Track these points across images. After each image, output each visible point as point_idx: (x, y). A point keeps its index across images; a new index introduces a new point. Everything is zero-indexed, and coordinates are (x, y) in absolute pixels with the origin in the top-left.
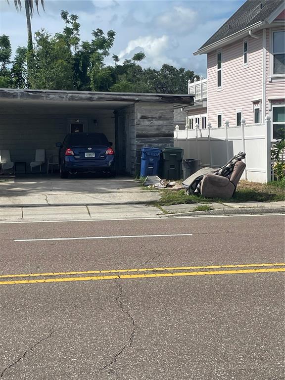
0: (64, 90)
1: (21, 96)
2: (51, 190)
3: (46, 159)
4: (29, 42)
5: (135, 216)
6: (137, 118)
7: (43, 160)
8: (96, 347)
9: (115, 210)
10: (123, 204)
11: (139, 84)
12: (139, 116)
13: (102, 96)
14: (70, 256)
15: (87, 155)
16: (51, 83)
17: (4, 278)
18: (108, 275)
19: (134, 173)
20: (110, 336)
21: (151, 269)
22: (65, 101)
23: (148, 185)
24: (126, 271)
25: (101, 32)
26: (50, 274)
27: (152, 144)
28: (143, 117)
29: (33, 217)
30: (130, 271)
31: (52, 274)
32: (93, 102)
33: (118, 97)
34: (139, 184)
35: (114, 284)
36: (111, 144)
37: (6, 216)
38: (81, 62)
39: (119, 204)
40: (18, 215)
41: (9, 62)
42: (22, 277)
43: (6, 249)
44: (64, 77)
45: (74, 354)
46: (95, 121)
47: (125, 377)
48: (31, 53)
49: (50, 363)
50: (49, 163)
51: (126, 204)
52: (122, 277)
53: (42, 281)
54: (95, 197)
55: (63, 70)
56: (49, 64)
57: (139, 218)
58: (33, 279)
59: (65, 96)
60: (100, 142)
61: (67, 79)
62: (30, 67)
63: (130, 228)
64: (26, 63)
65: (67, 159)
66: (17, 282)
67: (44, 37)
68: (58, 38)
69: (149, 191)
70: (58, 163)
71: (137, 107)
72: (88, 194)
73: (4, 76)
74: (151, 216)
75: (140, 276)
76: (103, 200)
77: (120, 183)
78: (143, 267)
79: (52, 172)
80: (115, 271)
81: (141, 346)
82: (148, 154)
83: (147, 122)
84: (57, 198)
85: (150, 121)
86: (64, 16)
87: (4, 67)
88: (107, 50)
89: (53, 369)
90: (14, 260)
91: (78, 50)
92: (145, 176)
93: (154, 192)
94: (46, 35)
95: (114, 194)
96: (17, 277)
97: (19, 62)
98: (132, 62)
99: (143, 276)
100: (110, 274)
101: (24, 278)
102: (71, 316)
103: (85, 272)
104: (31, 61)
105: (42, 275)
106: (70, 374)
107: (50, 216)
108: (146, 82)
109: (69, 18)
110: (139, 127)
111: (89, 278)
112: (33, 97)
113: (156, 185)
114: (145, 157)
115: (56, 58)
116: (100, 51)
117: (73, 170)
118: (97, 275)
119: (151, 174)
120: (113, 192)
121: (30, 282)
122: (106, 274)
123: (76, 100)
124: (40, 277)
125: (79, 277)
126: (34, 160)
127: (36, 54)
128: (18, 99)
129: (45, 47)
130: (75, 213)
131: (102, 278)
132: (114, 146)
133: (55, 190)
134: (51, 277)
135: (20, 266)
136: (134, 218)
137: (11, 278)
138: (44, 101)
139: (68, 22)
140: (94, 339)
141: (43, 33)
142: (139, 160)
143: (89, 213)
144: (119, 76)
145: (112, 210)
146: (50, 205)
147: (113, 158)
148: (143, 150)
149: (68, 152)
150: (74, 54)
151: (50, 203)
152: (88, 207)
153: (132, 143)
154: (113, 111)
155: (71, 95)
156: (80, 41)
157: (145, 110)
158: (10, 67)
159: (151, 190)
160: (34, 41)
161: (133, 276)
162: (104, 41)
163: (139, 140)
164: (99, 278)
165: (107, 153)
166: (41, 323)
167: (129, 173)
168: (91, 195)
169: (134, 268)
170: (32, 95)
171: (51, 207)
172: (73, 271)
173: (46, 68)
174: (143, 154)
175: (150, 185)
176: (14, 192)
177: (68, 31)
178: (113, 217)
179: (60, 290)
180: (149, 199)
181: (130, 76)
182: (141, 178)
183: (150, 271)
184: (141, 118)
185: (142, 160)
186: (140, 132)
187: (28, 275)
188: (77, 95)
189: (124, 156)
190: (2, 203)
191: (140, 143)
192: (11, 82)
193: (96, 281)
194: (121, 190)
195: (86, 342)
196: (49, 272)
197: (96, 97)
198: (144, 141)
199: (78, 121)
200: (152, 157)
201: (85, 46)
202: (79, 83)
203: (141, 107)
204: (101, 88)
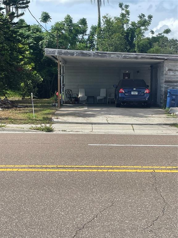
0: (120, 52)
1: (93, 56)
2: (110, 114)
3: (107, 95)
4: (98, 23)
5: (162, 133)
6: (165, 70)
7: (105, 95)
8: (141, 215)
9: (150, 128)
10: (155, 125)
11: (166, 49)
12: (167, 69)
13: (144, 56)
14: (123, 156)
15: (132, 93)
16: (111, 48)
17: (83, 167)
18: (147, 170)
19: (162, 105)
20: (150, 208)
21: (175, 167)
22: (120, 59)
23: (172, 113)
24: (159, 167)
25: (144, 15)
26: (110, 167)
27: (175, 87)
28: (169, 70)
29: (99, 131)
30: (161, 167)
31: (112, 167)
32: (138, 60)
33: (154, 57)
34: (165, 112)
35: (151, 176)
36: (148, 86)
37: (82, 129)
38: (130, 34)
39: (152, 125)
40: (90, 129)
41: (86, 35)
42: (94, 168)
43: (83, 150)
44: (120, 44)
45: (127, 218)
46: (138, 72)
47: (160, 235)
48: (99, 29)
49: (112, 222)
50: (108, 98)
51: (157, 124)
52: (156, 171)
53: (106, 171)
54: (137, 119)
55: (119, 39)
56: (110, 36)
57: (166, 134)
58: (100, 169)
59: (120, 56)
60: (141, 85)
61: (121, 45)
62: (99, 38)
63: (160, 140)
64: (96, 35)
65: (120, 95)
66: (91, 171)
67: (108, 19)
68: (116, 19)
69: (172, 117)
70: (114, 98)
71: (166, 63)
72: (133, 118)
73: (83, 43)
74: (173, 133)
75: (168, 171)
76: (142, 122)
77: (153, 112)
78: (169, 165)
79: (110, 103)
80: (151, 167)
81: (169, 216)
82: (172, 94)
83: (172, 73)
84: (114, 119)
85: (174, 72)
86: (121, 6)
87: (83, 38)
88: (147, 27)
89: (114, 226)
90: (88, 157)
91: (128, 27)
92: (169, 107)
93: (175, 118)
94: (109, 18)
95: (149, 118)
96: (91, 168)
97: (92, 34)
98: (163, 34)
99: (169, 171)
100: (148, 169)
101: (95, 168)
102: (124, 194)
103: (132, 167)
104: (99, 34)
105: (106, 167)
106: (125, 230)
107: (110, 131)
108: (171, 48)
109: (123, 7)
110: (167, 76)
111: (135, 171)
112: (101, 56)
113: (176, 114)
114: (169, 95)
115: (115, 32)
116: (143, 28)
117: (124, 102)
118: (140, 169)
119: (174, 106)
120: (149, 117)
121: (99, 171)
122: (146, 169)
123: (127, 58)
124: (104, 168)
125: (129, 169)
126: (99, 95)
127: (102, 30)
128: (92, 58)
129: (108, 25)
130: (124, 129)
131: (143, 171)
132: (149, 88)
133: (112, 114)
134: (111, 168)
135: (92, 160)
136: (162, 134)
137: (87, 168)
138: (107, 58)
139: (123, 9)
140: (140, 210)
141: (107, 16)
142: (166, 97)
143: (134, 130)
144: (154, 44)
145: (148, 128)
146: (109, 124)
147: (149, 95)
148: (169, 91)
149: (121, 91)
150: (126, 29)
151: (109, 122)
152: (133, 125)
153: (162, 86)
154: (150, 65)
155: (124, 55)
156: (130, 21)
157: (171, 65)
158: (86, 37)
159: (173, 116)
160: (102, 22)
161: (163, 171)
162: (145, 21)
163: (166, 84)
164: (141, 171)
165: (145, 92)
166: (106, 197)
167: (159, 105)
168: (135, 118)
169: (164, 166)
170: (100, 55)
171: (110, 125)
172: (125, 166)
173: (109, 38)
174: (168, 93)
175: (173, 113)
176: (88, 115)
177: (123, 15)
178: (149, 133)
179: (117, 177)
180: (172, 122)
181: (160, 44)
182: (167, 108)
183: (175, 169)
184: (168, 70)
185: (168, 97)
186: (167, 79)
187: (97, 167)
188: (128, 55)
189: (156, 94)
190: (80, 121)
191: (167, 86)
192: (87, 47)
193: (140, 172)
194: (154, 116)
195: (135, 211)
196: (110, 165)
197: (140, 56)
198: (169, 85)
199: (127, 72)
200: (174, 95)
201: (133, 24)
202: (128, 47)
203: (168, 63)
204: (142, 51)
